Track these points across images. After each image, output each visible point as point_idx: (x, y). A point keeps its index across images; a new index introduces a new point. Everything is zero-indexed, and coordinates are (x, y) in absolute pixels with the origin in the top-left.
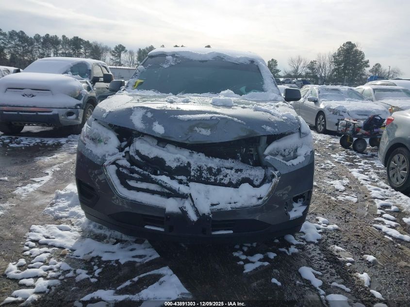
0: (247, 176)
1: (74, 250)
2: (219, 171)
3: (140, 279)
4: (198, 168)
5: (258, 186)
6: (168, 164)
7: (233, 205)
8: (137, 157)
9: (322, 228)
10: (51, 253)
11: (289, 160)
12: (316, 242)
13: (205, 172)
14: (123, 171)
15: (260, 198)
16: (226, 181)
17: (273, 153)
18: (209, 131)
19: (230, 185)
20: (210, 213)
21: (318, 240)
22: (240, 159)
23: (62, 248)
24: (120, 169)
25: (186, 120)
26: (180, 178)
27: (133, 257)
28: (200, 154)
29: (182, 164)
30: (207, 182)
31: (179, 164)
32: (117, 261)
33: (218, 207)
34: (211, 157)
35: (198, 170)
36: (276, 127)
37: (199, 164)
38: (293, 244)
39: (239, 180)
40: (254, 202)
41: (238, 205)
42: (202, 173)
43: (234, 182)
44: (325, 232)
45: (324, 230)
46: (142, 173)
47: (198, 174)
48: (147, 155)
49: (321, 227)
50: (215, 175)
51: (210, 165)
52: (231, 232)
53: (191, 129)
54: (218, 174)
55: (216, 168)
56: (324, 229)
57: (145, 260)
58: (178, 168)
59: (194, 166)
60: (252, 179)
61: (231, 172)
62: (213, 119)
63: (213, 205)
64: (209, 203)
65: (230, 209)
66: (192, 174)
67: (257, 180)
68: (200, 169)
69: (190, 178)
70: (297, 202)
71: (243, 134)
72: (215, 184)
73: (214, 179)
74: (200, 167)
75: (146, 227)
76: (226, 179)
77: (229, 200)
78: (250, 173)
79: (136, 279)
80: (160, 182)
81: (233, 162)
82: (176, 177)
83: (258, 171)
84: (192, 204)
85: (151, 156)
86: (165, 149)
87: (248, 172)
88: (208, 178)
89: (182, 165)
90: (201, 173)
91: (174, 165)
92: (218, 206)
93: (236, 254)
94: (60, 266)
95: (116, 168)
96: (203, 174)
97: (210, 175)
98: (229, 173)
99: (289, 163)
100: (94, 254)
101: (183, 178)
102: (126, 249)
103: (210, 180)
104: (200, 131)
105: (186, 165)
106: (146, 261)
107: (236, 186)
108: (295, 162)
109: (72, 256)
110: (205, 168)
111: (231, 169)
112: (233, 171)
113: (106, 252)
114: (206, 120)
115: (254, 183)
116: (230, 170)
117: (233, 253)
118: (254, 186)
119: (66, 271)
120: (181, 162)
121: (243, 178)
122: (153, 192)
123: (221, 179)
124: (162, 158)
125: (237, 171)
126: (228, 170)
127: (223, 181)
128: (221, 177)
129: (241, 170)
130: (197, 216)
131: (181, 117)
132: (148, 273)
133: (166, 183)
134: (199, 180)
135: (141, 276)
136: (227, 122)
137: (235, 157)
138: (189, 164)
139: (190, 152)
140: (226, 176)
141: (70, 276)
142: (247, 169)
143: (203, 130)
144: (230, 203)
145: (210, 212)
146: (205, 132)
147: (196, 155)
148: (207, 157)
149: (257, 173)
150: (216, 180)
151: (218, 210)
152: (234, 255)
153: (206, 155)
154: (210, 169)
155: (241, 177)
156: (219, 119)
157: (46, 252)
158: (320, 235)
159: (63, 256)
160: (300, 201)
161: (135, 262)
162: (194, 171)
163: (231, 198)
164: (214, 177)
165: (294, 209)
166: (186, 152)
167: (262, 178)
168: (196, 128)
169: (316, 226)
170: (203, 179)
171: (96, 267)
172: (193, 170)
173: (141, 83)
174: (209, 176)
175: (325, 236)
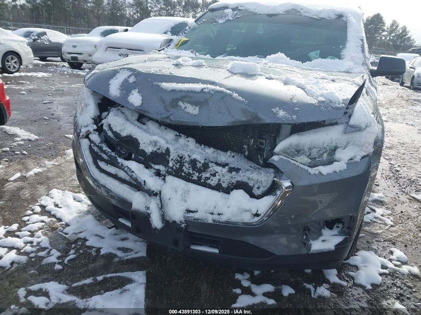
0: (245, 179)
1: (69, 226)
2: (206, 166)
3: (105, 279)
4: (178, 158)
5: (259, 197)
6: (142, 147)
7: (216, 217)
8: (110, 134)
9: (391, 268)
10: (46, 224)
11: (317, 166)
12: (369, 287)
13: (186, 165)
14: (94, 148)
15: (257, 215)
16: (213, 182)
17: (289, 151)
18: (197, 108)
19: (218, 188)
20: (184, 222)
21: (373, 285)
22: (247, 153)
23: (60, 220)
24: (92, 145)
25: (169, 90)
26: (157, 167)
27: (119, 249)
28: (190, 139)
29: (159, 149)
30: (187, 178)
31: (155, 149)
32: (98, 250)
33: (196, 216)
34: (203, 146)
35: (178, 162)
36: (296, 113)
37: (181, 152)
38: (328, 282)
39: (233, 183)
40: (247, 218)
41: (224, 218)
42: (184, 166)
43: (224, 185)
44: (393, 274)
45: (391, 271)
46: (109, 154)
47: (178, 166)
48: (118, 132)
49: (390, 265)
50: (200, 171)
51: (194, 156)
52: (216, 251)
53: (174, 103)
54: (204, 171)
55: (203, 162)
56: (394, 269)
57: (127, 256)
58: (154, 154)
59: (173, 155)
60: (251, 184)
61: (222, 170)
62: (204, 92)
63: (189, 211)
64: (184, 208)
65: (210, 221)
66: (171, 165)
67: (258, 188)
68: (180, 160)
69: (168, 169)
70: (331, 228)
71: (243, 118)
72: (198, 182)
73: (198, 177)
74: (181, 158)
75: (120, 220)
76: (214, 178)
77: (211, 209)
78: (251, 176)
79: (100, 278)
80: (126, 169)
81: (233, 157)
82: (153, 165)
83: (263, 174)
84: (160, 206)
85: (124, 134)
86: (144, 127)
87: (248, 174)
88: (189, 174)
89: (159, 151)
90: (182, 166)
91: (149, 150)
92: (195, 214)
93: (238, 276)
94: (42, 241)
95: (89, 143)
96: (184, 168)
97: (193, 170)
98: (220, 172)
99: (313, 171)
100: (82, 236)
101: (161, 168)
102: (117, 237)
103: (193, 177)
104: (186, 108)
105: (164, 152)
106: (127, 258)
107: (227, 191)
108: (325, 170)
109: (62, 232)
110: (187, 159)
111: (223, 165)
112: (225, 170)
113: (96, 235)
114: (195, 92)
115: (253, 191)
116: (220, 168)
117: (236, 274)
118: (252, 196)
119: (43, 248)
120: (158, 147)
121: (238, 182)
122: (123, 181)
123: (207, 178)
124: (136, 138)
125: (231, 170)
126: (218, 167)
127: (209, 182)
128: (208, 175)
129: (237, 170)
130: (163, 223)
131: (165, 85)
132: (118, 274)
133: (133, 172)
134: (178, 173)
135: (109, 275)
136: (223, 98)
137: (239, 150)
138: (168, 150)
139: (176, 135)
140: (214, 175)
141: (41, 256)
142: (248, 170)
143: (189, 106)
144: (212, 214)
145: (183, 219)
146: (192, 110)
147: (183, 140)
148: (198, 145)
149: (261, 178)
150: (199, 178)
151: (194, 219)
152: (236, 278)
153: (197, 142)
154: (193, 162)
155: (236, 179)
156: (212, 92)
157: (42, 221)
158: (380, 279)
159: (54, 229)
160: (337, 227)
161: (116, 256)
162: (172, 161)
163: (215, 207)
164: (197, 174)
165: (322, 238)
166: (171, 135)
167: (268, 186)
168: (180, 103)
169: (381, 262)
170: (183, 174)
171: (72, 251)
172: (172, 159)
173: (185, 42)
174: (191, 172)
175: (389, 281)
